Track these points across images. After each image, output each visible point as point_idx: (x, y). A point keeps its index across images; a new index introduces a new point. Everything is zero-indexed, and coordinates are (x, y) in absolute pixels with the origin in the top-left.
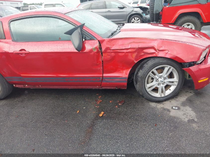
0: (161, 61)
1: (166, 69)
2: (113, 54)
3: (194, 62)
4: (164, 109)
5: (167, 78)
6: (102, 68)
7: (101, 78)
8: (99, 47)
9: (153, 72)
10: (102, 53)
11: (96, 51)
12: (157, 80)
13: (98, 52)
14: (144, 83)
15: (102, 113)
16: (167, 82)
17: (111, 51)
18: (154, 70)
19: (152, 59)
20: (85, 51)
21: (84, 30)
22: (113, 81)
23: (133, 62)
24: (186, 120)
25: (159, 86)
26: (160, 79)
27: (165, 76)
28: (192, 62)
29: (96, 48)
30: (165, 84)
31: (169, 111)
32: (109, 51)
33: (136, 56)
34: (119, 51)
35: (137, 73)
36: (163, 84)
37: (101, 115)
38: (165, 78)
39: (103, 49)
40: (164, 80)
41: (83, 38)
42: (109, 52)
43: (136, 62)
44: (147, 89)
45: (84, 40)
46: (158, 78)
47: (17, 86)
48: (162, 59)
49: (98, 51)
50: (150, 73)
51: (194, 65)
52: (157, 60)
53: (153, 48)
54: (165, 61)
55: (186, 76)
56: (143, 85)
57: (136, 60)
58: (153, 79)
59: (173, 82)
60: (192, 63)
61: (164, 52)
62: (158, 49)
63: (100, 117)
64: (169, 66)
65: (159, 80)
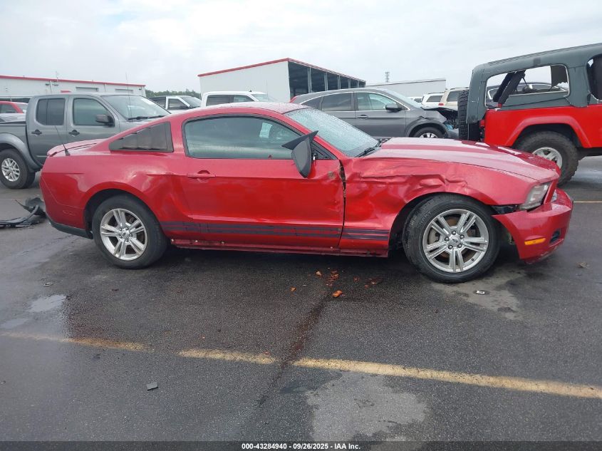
0: (453, 201)
1: (464, 218)
2: (364, 185)
3: (514, 205)
4: (459, 294)
5: (466, 235)
6: (342, 210)
7: (340, 229)
8: (339, 172)
9: (438, 222)
10: (344, 184)
11: (334, 178)
12: (446, 238)
13: (337, 181)
14: (420, 240)
15: (339, 292)
16: (466, 242)
17: (362, 180)
18: (440, 217)
19: (436, 198)
20: (315, 178)
21: (315, 143)
22: (364, 238)
23: (401, 201)
24: (496, 308)
25: (451, 250)
26: (452, 235)
27: (462, 231)
28: (509, 205)
29: (334, 173)
30: (463, 248)
31: (466, 295)
32: (358, 179)
33: (408, 191)
34: (376, 180)
35: (409, 222)
36: (458, 247)
37: (336, 295)
38: (462, 236)
39: (347, 176)
40: (461, 238)
41: (312, 156)
42: (358, 182)
43: (407, 202)
44: (426, 254)
45: (314, 159)
46: (448, 233)
47: (178, 242)
48: (456, 197)
49: (338, 178)
50: (433, 222)
51: (515, 211)
52: (445, 200)
53: (438, 177)
54: (460, 201)
55: (508, 237)
56: (420, 245)
57: (408, 199)
58: (438, 235)
59: (477, 244)
60: (511, 207)
61: (459, 184)
62: (447, 180)
63: (334, 297)
64: (469, 212)
65: (450, 238)
